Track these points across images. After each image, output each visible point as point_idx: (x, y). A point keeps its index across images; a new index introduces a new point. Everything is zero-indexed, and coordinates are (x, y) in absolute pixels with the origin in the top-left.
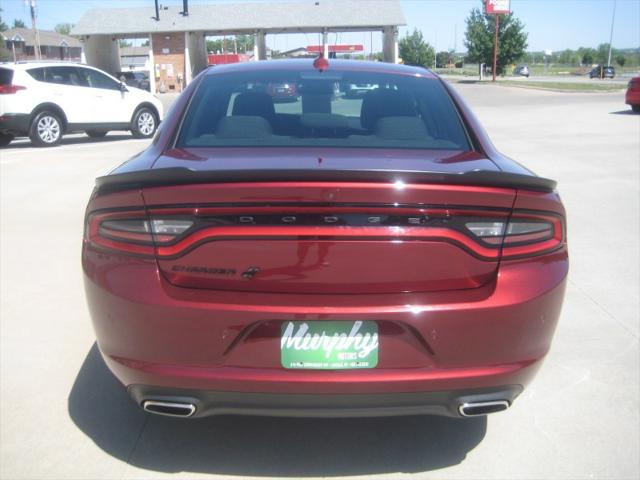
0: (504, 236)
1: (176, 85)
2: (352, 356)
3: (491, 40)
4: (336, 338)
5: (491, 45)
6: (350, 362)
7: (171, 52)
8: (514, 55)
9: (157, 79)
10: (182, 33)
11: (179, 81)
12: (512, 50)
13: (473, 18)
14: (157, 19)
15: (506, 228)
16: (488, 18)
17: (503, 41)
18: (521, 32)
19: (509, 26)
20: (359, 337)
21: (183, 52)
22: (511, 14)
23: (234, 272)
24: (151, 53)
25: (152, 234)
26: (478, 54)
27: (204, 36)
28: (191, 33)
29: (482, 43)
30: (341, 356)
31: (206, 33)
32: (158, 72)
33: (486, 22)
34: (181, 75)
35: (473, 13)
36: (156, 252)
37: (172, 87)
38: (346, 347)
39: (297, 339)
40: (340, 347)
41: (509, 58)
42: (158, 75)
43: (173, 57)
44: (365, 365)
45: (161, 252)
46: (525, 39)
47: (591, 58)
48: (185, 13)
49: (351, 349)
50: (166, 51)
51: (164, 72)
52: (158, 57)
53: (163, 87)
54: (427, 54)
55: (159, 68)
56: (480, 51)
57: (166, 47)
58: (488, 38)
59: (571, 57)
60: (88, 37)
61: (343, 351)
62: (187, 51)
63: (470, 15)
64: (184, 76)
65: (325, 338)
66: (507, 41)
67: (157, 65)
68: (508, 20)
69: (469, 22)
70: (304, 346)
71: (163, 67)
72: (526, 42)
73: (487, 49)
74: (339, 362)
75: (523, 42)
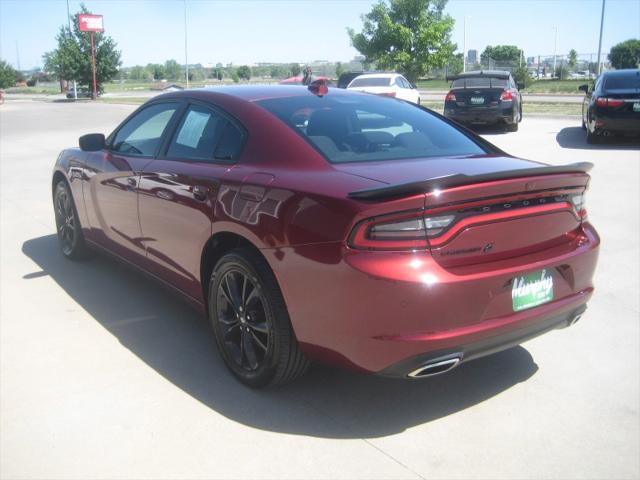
2: (543, 294)
3: (86, 58)
4: (536, 284)
5: (86, 63)
6: (541, 299)
8: (111, 73)
12: (108, 67)
13: (63, 35)
16: (79, 36)
17: (98, 58)
18: (114, 50)
19: (101, 43)
20: (545, 281)
22: (103, 32)
23: (480, 249)
25: (426, 229)
26: (74, 71)
29: (77, 61)
30: (539, 296)
33: (78, 40)
35: (62, 30)
36: (429, 243)
38: (540, 289)
41: (106, 75)
44: (548, 299)
45: (433, 243)
46: (119, 56)
47: (161, 74)
49: (542, 290)
54: (5, 73)
56: (75, 69)
58: (82, 56)
59: (142, 73)
61: (539, 292)
63: (59, 32)
66: (102, 59)
68: (100, 39)
69: (60, 40)
72: (120, 60)
73: (83, 67)
74: (539, 299)
75: (117, 60)
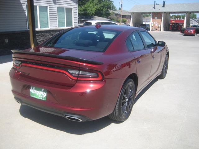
0: (79, 74)
1: (158, 29)
2: (41, 97)
7: (158, 18)
9: (152, 27)
10: (162, 13)
11: (159, 27)
14: (155, 8)
15: (79, 72)
20: (43, 93)
21: (161, 19)
24: (151, 18)
27: (170, 14)
28: (164, 12)
30: (39, 96)
31: (170, 13)
32: (153, 24)
34: (160, 26)
37: (156, 29)
38: (41, 94)
39: (33, 90)
40: (39, 94)
42: (153, 25)
43: (158, 20)
44: (44, 99)
48: (164, 6)
49: (41, 95)
50: (156, 18)
51: (154, 24)
52: (153, 20)
53: (154, 29)
55: (153, 23)
57: (156, 17)
60: (133, 13)
61: (40, 95)
62: (162, 18)
64: (161, 26)
65: (37, 91)
67: (153, 22)
70: (34, 92)
71: (155, 23)
74: (39, 97)
